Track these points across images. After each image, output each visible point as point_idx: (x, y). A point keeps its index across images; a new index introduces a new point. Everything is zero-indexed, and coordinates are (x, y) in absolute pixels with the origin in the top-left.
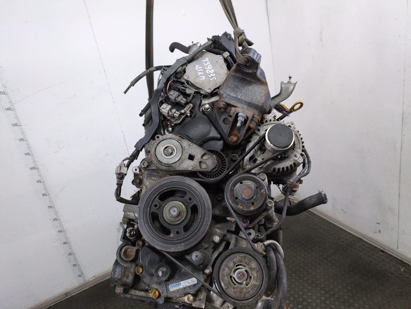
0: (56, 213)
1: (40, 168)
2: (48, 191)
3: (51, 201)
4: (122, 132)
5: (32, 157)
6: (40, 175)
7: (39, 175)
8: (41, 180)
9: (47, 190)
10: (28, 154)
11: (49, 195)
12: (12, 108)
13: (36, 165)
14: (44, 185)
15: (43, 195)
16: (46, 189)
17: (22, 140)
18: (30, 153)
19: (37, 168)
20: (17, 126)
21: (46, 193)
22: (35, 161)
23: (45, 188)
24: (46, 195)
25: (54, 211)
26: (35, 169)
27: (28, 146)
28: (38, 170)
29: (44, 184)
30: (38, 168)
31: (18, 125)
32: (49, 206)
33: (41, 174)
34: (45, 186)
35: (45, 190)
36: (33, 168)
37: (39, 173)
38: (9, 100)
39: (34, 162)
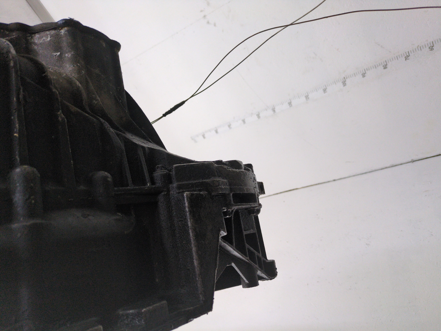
0: (420, 48)
1: (343, 76)
2: (380, 63)
3: (397, 58)
5: (329, 85)
6: (355, 74)
7: (354, 76)
8: (362, 73)
9: (378, 65)
10: (325, 91)
11: (387, 62)
12: (272, 108)
13: (340, 81)
14: (370, 69)
16: (376, 66)
17: (307, 97)
18: (323, 88)
21: (383, 64)
22: (334, 82)
23: (374, 66)
25: (415, 51)
26: (345, 81)
27: (314, 91)
28: (347, 78)
29: (368, 69)
30: (344, 78)
31: (290, 101)
32: (405, 59)
33: (353, 74)
34: (372, 67)
37: (352, 76)
38: (264, 110)
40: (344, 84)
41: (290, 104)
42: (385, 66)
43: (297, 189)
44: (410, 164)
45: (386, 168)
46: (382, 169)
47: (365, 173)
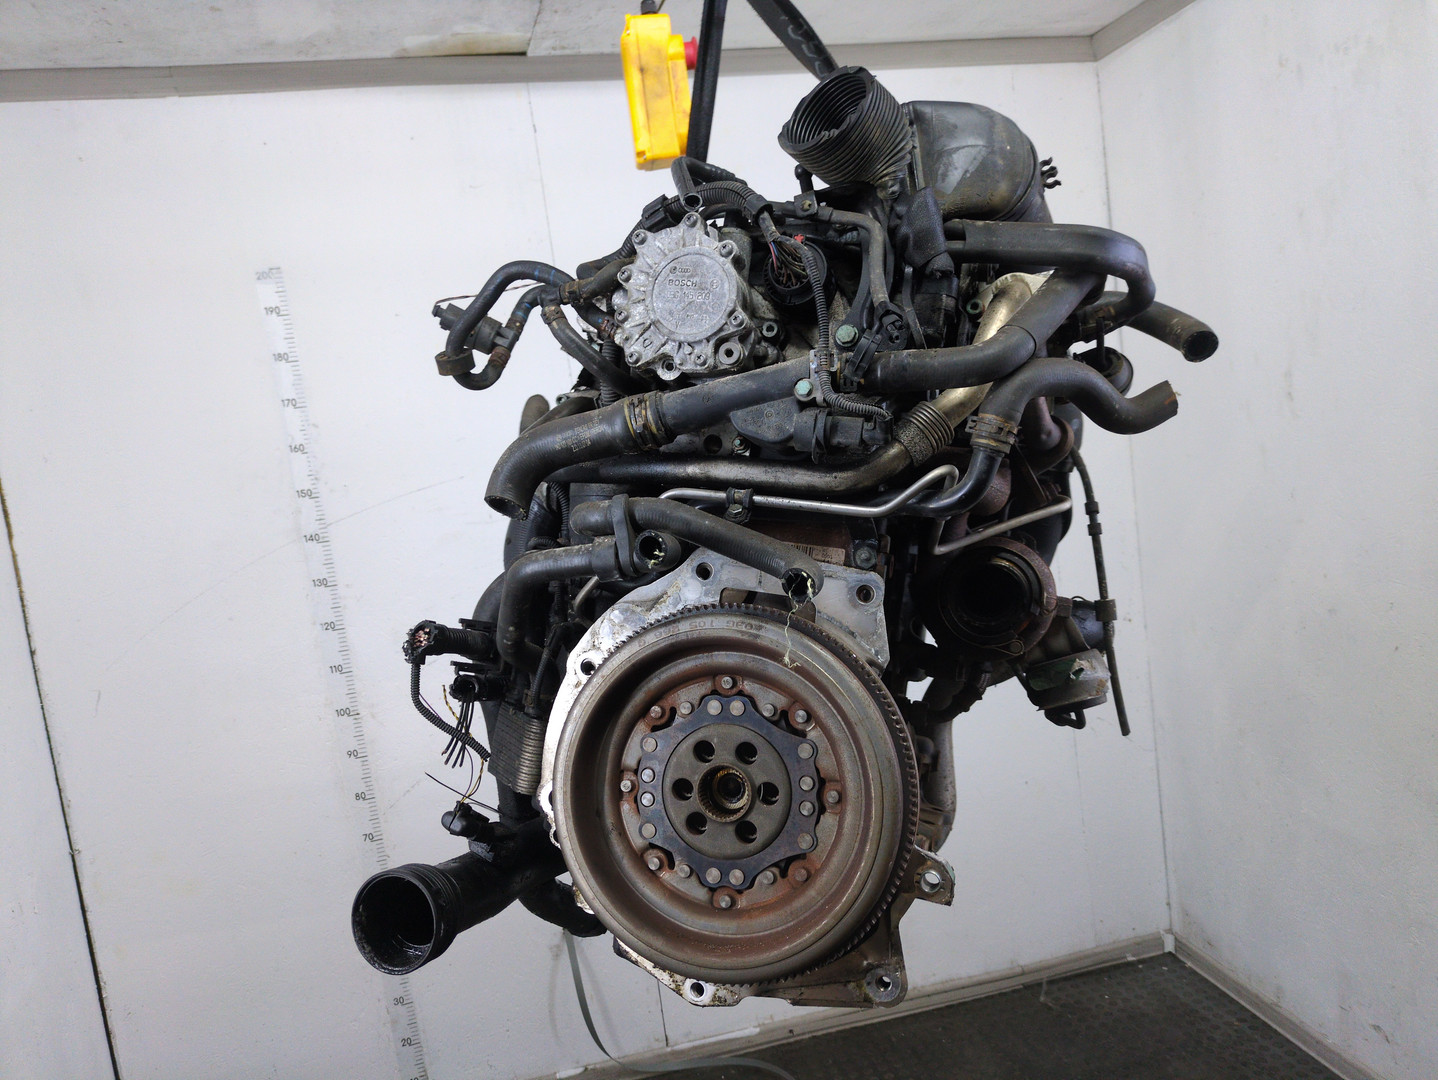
0: (382, 859)
1: (363, 713)
2: (370, 788)
3: (374, 819)
5: (349, 679)
6: (359, 736)
7: (357, 734)
8: (358, 751)
9: (368, 784)
10: (338, 669)
11: (372, 800)
12: (321, 535)
13: (353, 704)
14: (365, 767)
15: (357, 796)
16: (368, 780)
17: (330, 626)
18: (344, 666)
19: (355, 713)
20: (326, 586)
21: (367, 793)
22: (352, 691)
23: (367, 776)
24: (364, 799)
25: (379, 850)
26: (349, 715)
27: (342, 644)
28: (356, 719)
29: (365, 763)
30: (358, 714)
31: (329, 584)
32: (368, 833)
33: (361, 733)
34: (367, 771)
35: (365, 782)
36: (345, 712)
37: (358, 729)
38: (320, 513)
39: (351, 694)
40: (341, 713)
41: (323, 583)
42: (363, 796)
43: (10, 536)
44: (68, 849)
45: (60, 790)
46: (57, 779)
47: (49, 738)
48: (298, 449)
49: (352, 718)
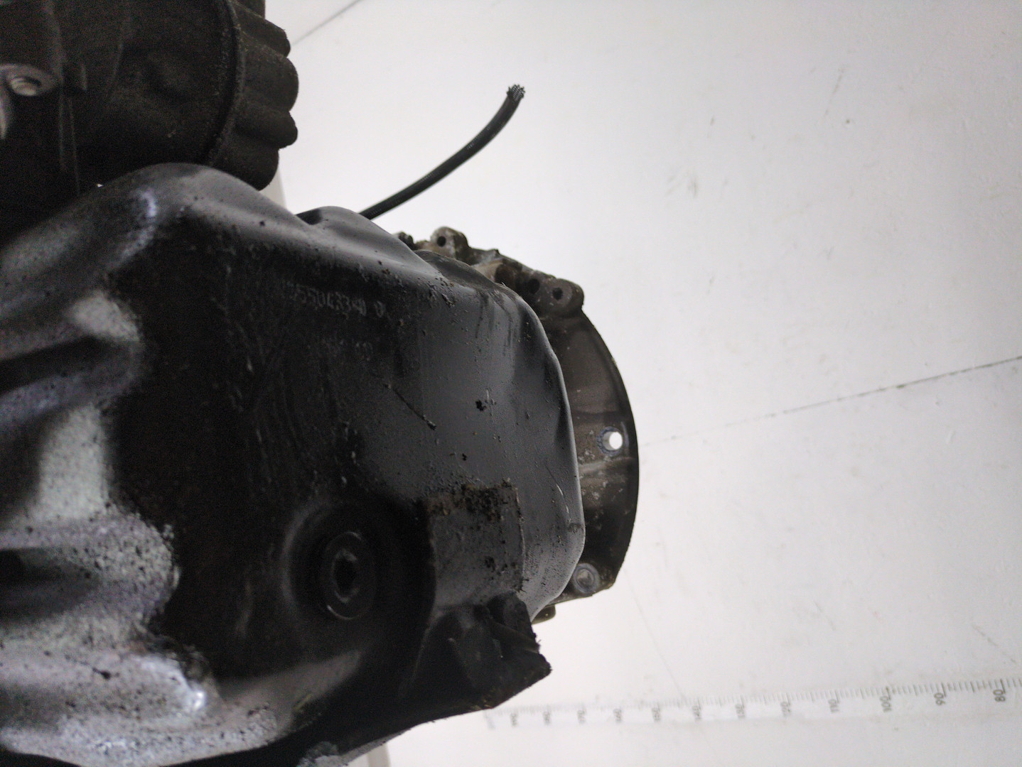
1: (885, 682)
2: (987, 683)
4: (773, 415)
5: (845, 694)
6: (916, 689)
7: (913, 692)
8: (936, 692)
9: (981, 684)
10: (834, 705)
12: (694, 705)
13: (876, 693)
14: (958, 687)
16: (975, 686)
17: (786, 707)
18: (830, 698)
19: (886, 691)
20: (743, 706)
21: (995, 689)
22: (861, 693)
23: (969, 685)
24: (1003, 692)
26: (889, 698)
27: (805, 697)
28: (893, 691)
29: (952, 686)
30: (887, 689)
31: (741, 703)
33: (912, 688)
34: (963, 686)
35: (979, 688)
36: (885, 702)
37: (907, 689)
38: (673, 704)
40: (887, 708)
42: (999, 692)
48: (618, 715)
49: (893, 696)
